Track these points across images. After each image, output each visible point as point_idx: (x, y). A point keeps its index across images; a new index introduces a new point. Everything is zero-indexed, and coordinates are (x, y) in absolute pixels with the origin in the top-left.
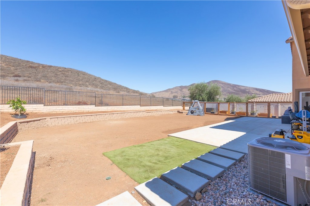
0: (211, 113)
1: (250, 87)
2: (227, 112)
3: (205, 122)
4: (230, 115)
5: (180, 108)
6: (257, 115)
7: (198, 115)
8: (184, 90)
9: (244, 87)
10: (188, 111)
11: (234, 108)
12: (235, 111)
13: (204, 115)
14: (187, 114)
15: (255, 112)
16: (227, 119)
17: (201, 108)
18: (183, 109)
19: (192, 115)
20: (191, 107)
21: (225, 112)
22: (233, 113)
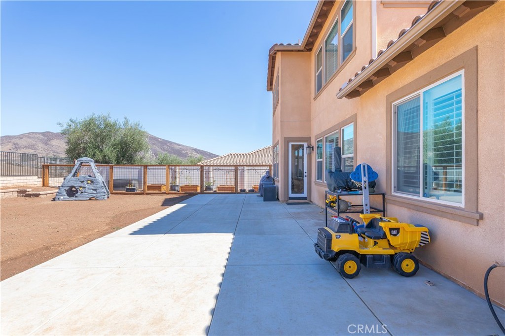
0: (128, 190)
1: (187, 147)
2: (162, 188)
3: (113, 218)
4: (169, 194)
5: (33, 182)
6: (215, 188)
7: (90, 199)
8: (55, 142)
9: (179, 145)
10: (57, 190)
11: (175, 178)
12: (177, 184)
13: (108, 197)
14: (54, 200)
15: (212, 184)
16: (167, 203)
17: (100, 178)
18: (44, 185)
19: (71, 199)
20: (70, 176)
21: (158, 187)
22: (173, 188)
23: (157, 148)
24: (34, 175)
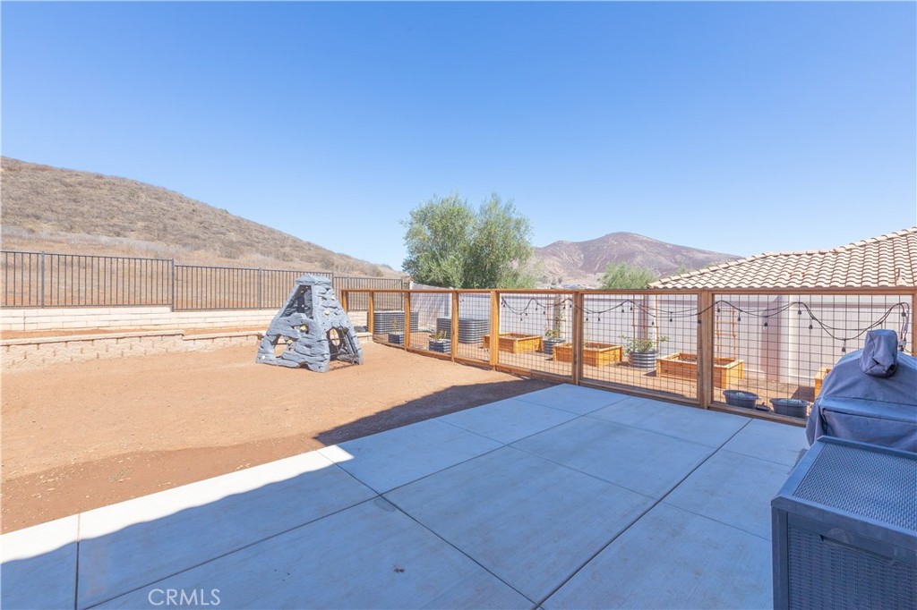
7: (301, 367)
11: (558, 320)
15: (652, 347)
19: (274, 361)
23: (663, 259)
24: (163, 305)
